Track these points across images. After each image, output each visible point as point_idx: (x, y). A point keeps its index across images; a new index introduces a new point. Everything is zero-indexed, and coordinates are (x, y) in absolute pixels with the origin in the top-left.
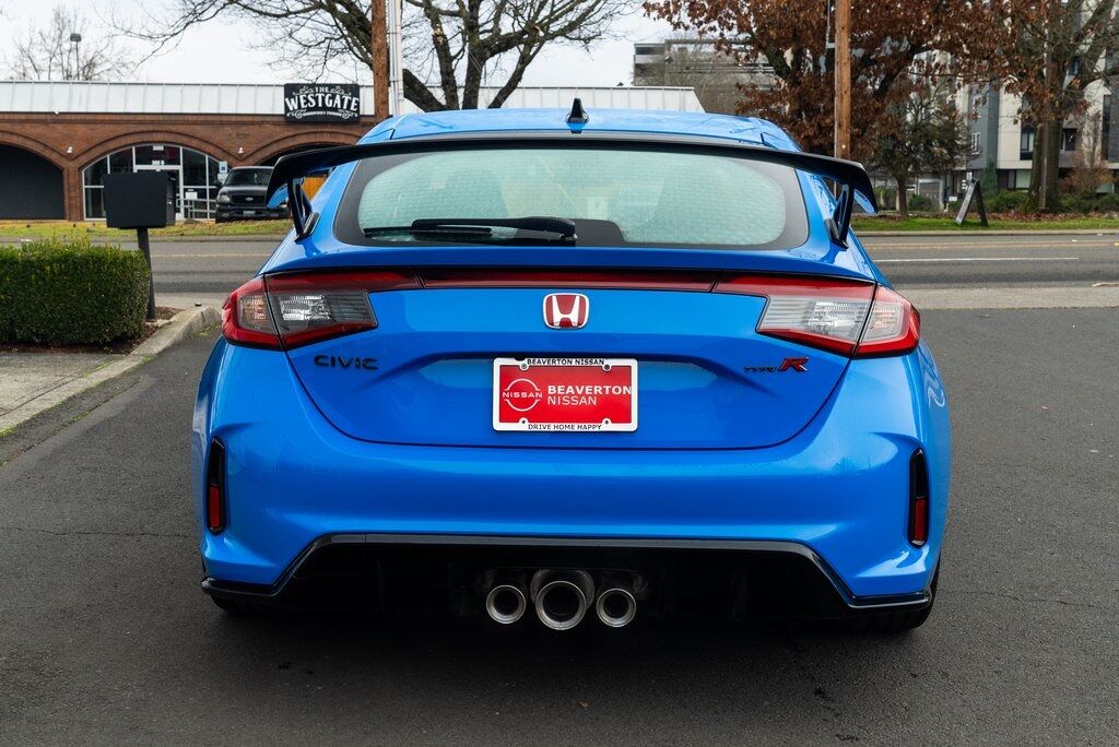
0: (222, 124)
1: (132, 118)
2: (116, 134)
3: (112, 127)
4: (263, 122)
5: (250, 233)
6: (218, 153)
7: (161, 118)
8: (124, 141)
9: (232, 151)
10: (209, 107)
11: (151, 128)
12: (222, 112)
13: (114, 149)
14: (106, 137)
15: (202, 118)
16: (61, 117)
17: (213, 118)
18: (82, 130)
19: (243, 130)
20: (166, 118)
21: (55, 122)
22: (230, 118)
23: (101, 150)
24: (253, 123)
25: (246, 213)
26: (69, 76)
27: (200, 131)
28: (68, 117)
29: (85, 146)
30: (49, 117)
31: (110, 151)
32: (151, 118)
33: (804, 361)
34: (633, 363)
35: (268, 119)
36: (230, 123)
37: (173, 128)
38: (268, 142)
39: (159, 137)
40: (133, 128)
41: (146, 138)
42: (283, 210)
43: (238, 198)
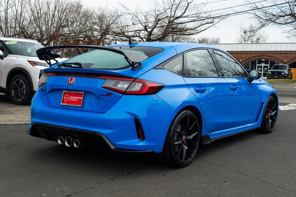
0: (281, 53)
1: (257, 52)
2: (253, 56)
3: (252, 55)
4: (292, 53)
5: (271, 82)
6: (279, 61)
7: (265, 52)
8: (255, 58)
9: (283, 61)
10: (278, 49)
11: (262, 55)
12: (281, 50)
13: (252, 60)
14: (250, 57)
15: (275, 52)
16: (240, 52)
17: (279, 52)
18: (244, 55)
19: (287, 55)
20: (266, 52)
21: (238, 53)
22: (283, 52)
23: (248, 60)
24: (289, 53)
25: (275, 77)
26: (252, 42)
27: (275, 55)
28: (241, 52)
29: (245, 60)
30: (236, 52)
31: (251, 61)
32: (262, 52)
33: (112, 94)
34: (83, 93)
35: (294, 52)
36: (283, 53)
37: (268, 55)
38: (294, 58)
39: (264, 57)
40: (257, 55)
41: (260, 57)
42: (285, 76)
43: (273, 73)
